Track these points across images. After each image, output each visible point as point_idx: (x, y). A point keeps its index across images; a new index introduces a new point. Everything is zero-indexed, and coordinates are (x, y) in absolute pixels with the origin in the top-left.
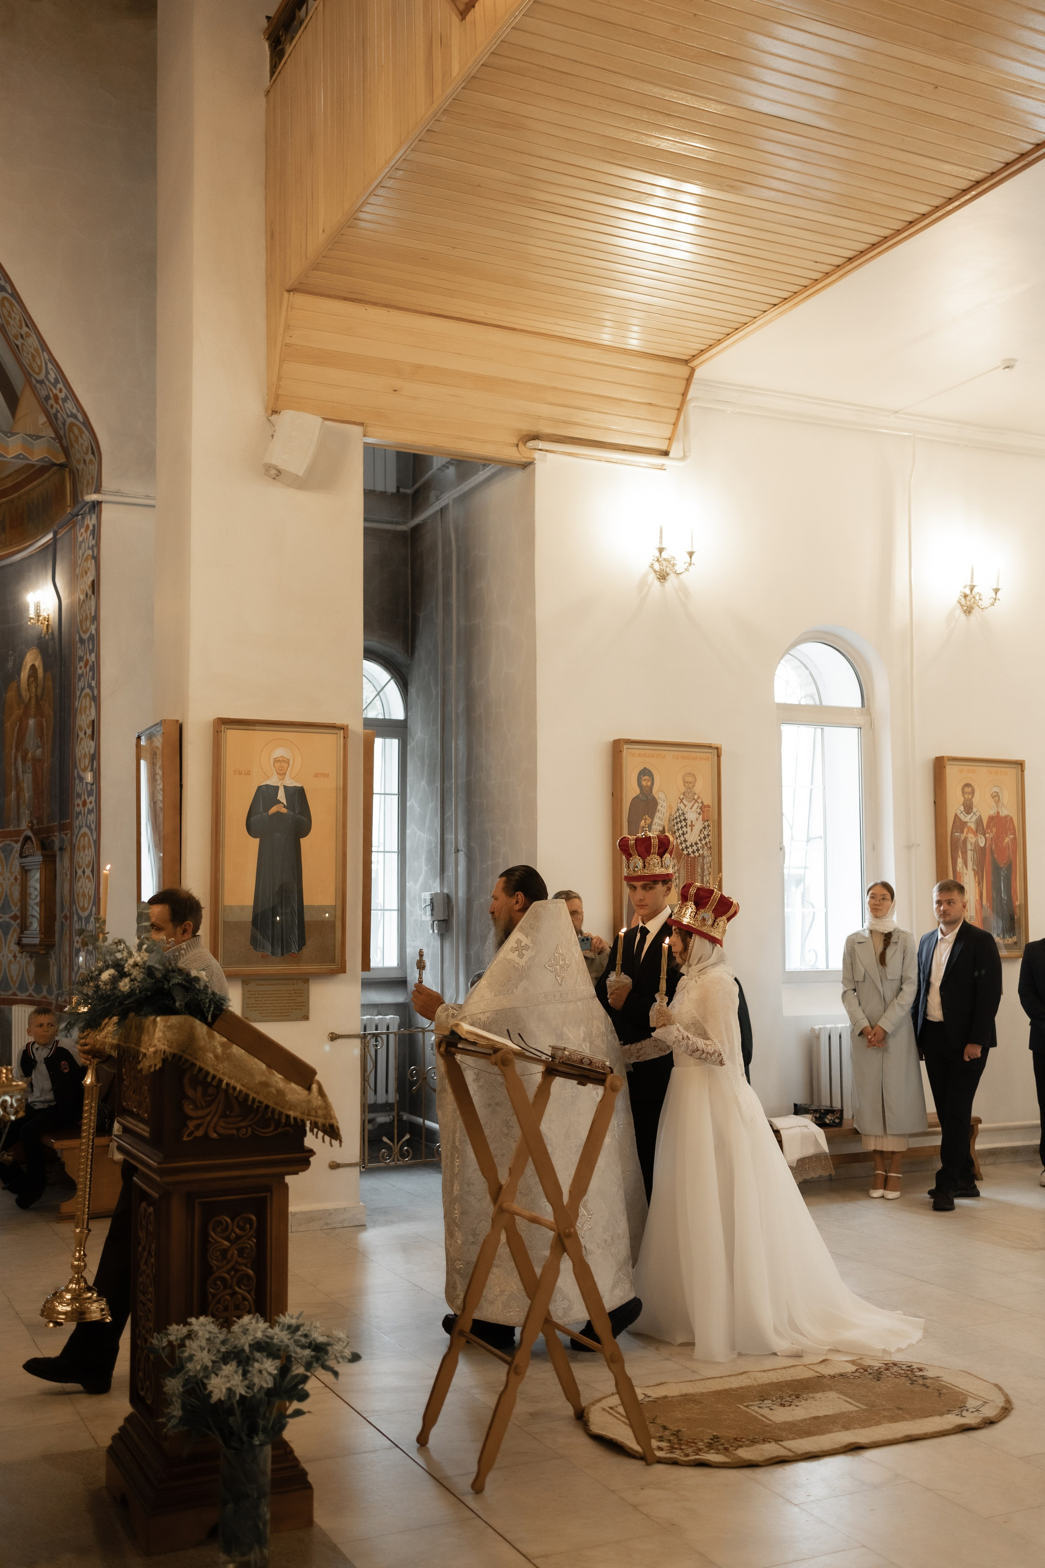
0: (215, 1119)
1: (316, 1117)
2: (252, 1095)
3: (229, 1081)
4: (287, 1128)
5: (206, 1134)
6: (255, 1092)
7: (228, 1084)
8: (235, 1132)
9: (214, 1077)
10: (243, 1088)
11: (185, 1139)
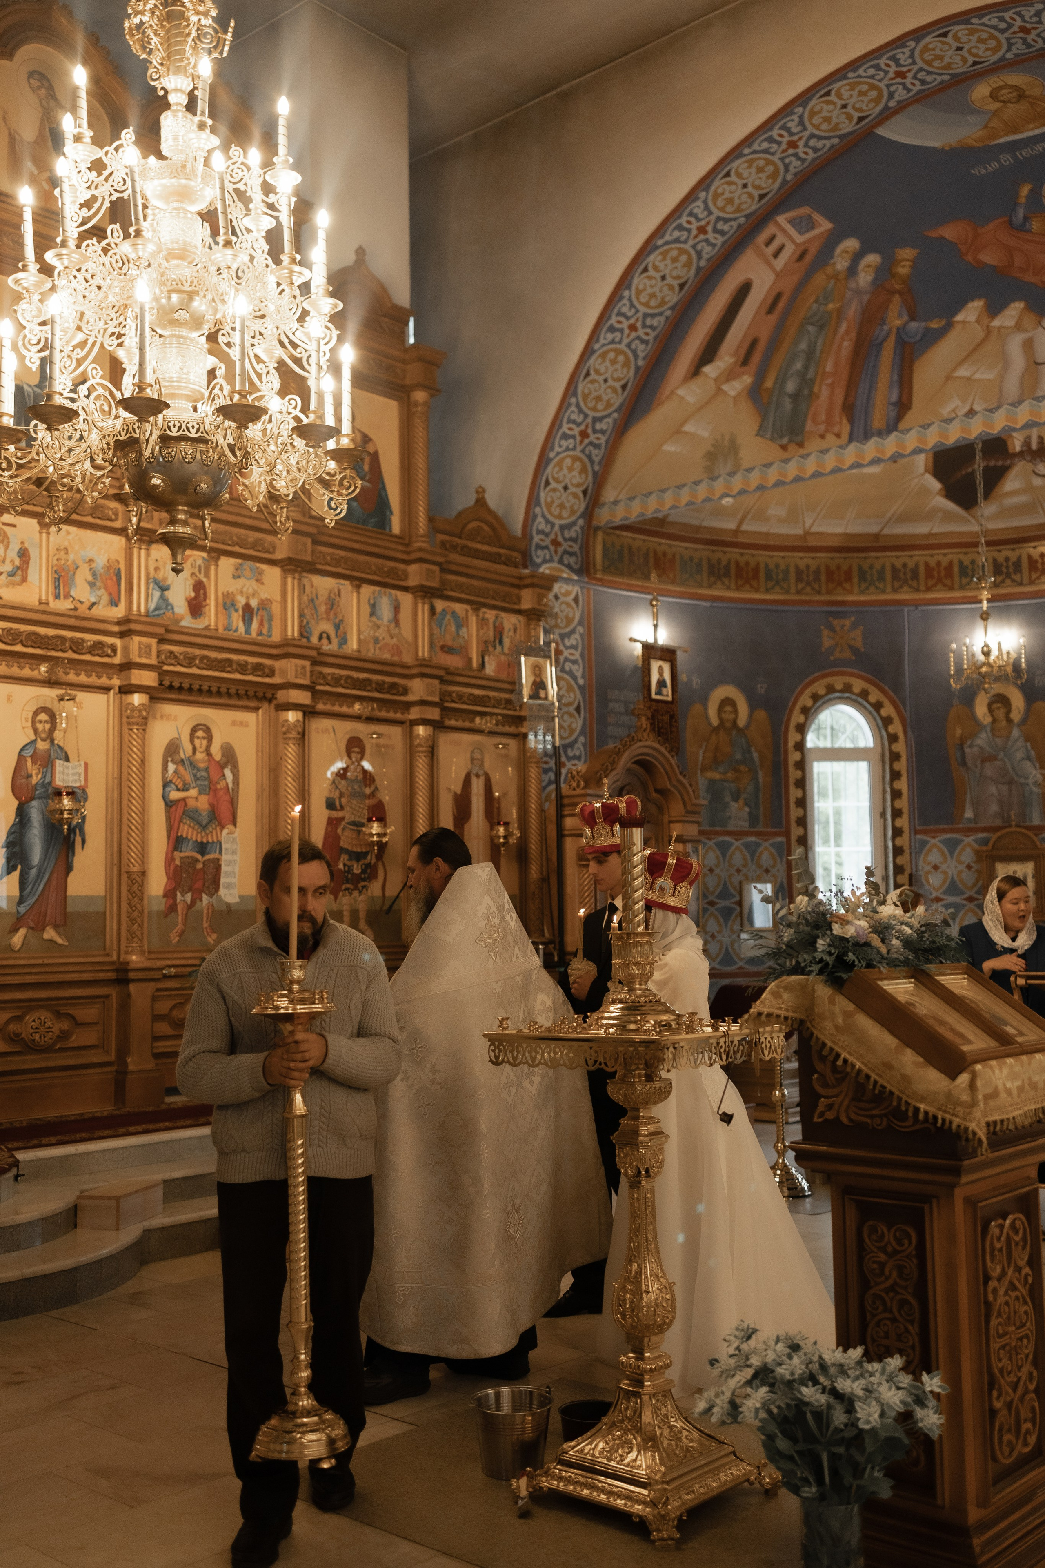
0: (846, 1102)
1: (954, 1115)
2: (874, 1076)
3: (848, 1056)
4: (926, 1125)
5: (837, 1119)
6: (877, 1074)
7: (845, 1061)
8: (869, 1121)
9: (832, 1049)
10: (863, 1068)
11: (816, 1120)
